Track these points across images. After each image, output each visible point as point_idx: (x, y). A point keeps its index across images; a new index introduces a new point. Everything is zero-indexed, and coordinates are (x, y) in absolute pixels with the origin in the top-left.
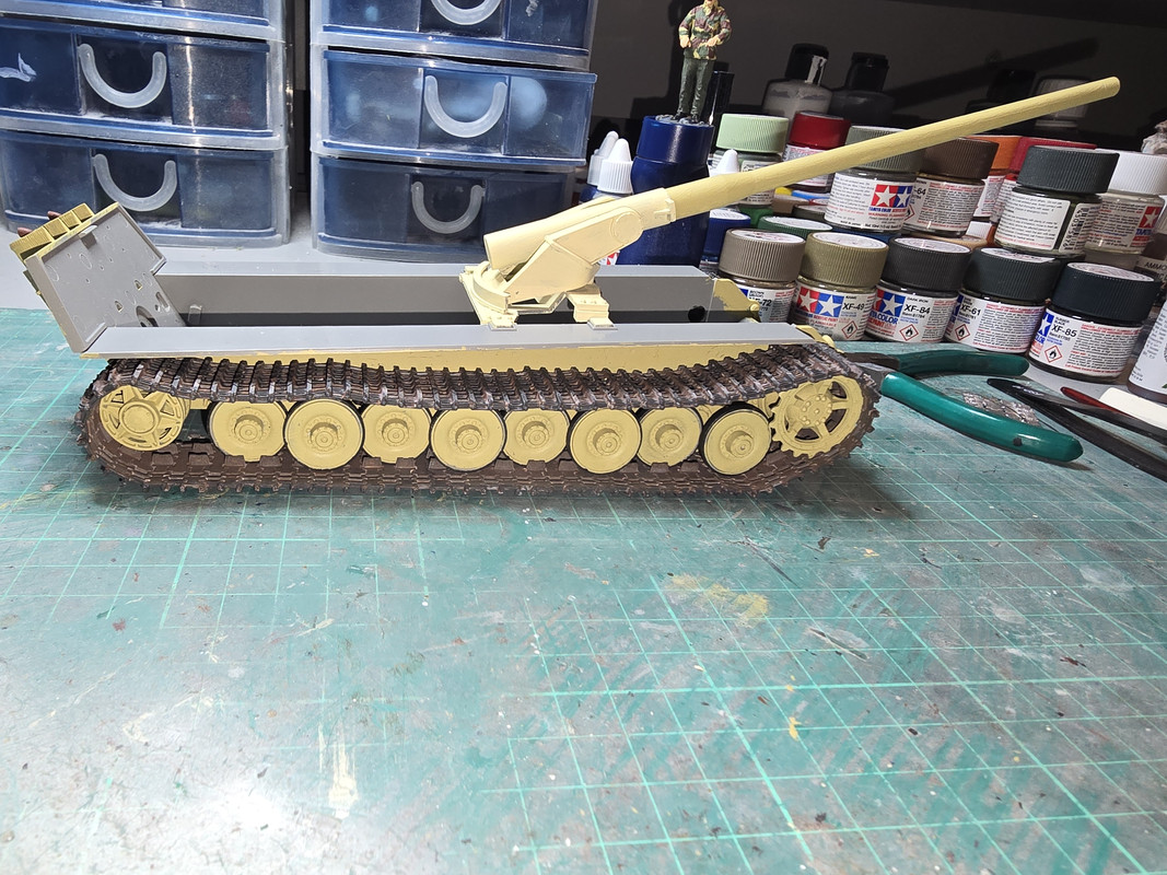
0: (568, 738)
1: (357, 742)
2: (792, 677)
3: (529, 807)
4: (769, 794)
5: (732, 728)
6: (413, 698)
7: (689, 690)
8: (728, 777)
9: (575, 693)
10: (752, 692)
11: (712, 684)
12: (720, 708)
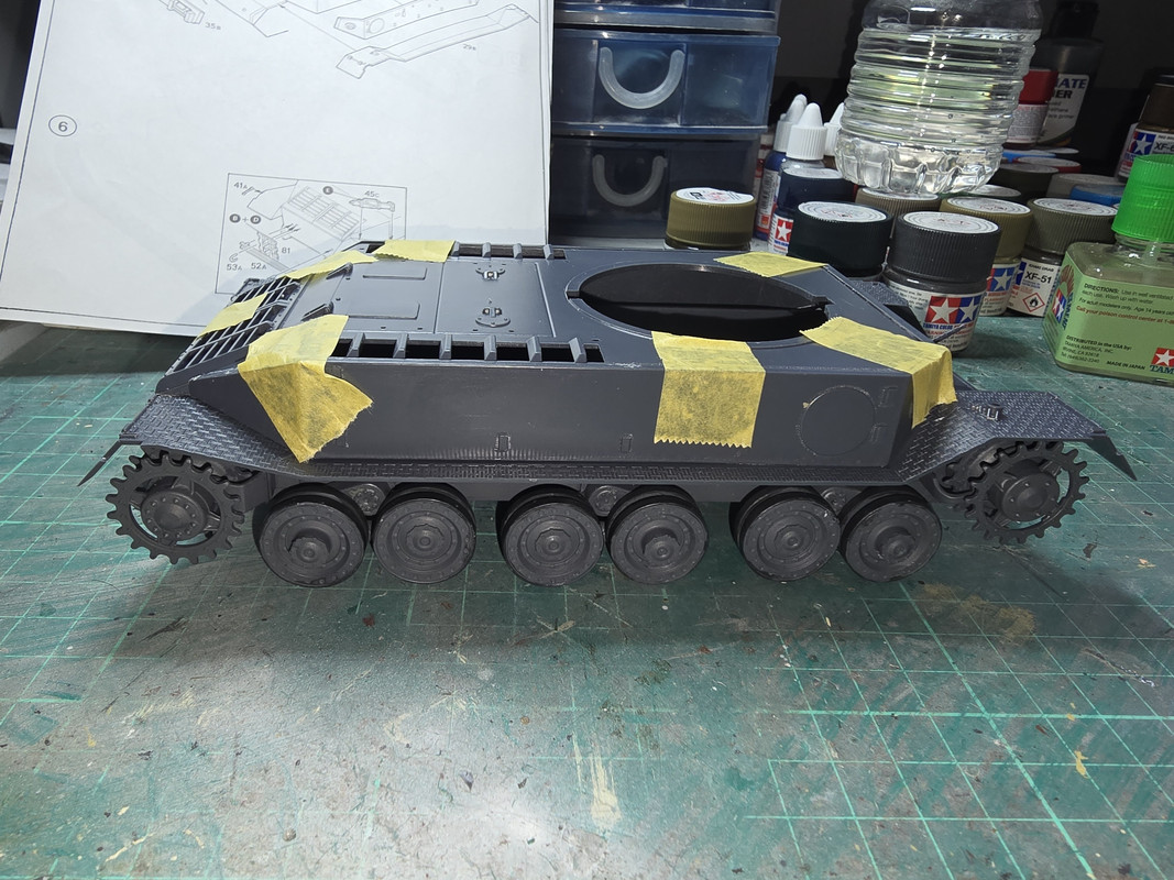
0: (833, 762)
1: (613, 755)
2: (1072, 704)
3: (799, 838)
4: (1062, 838)
5: (1010, 759)
6: (665, 711)
7: (957, 714)
8: (1012, 816)
9: (833, 712)
10: (1029, 719)
11: (983, 709)
12: (995, 737)
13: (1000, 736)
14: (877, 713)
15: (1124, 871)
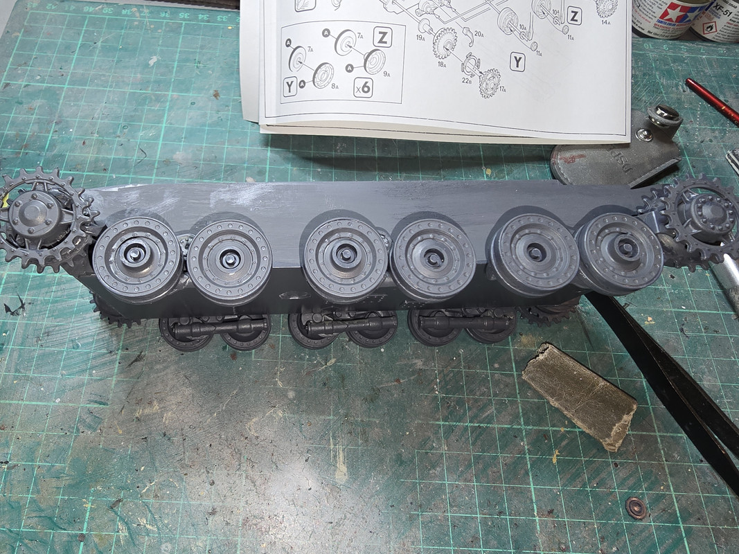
0: (444, 452)
1: (348, 445)
2: (567, 422)
3: (421, 491)
4: (531, 495)
5: (525, 453)
6: (374, 420)
7: (509, 426)
8: (514, 484)
9: (452, 424)
10: (543, 430)
11: (523, 423)
12: (523, 441)
13: (525, 440)
14: (472, 424)
15: (551, 512)
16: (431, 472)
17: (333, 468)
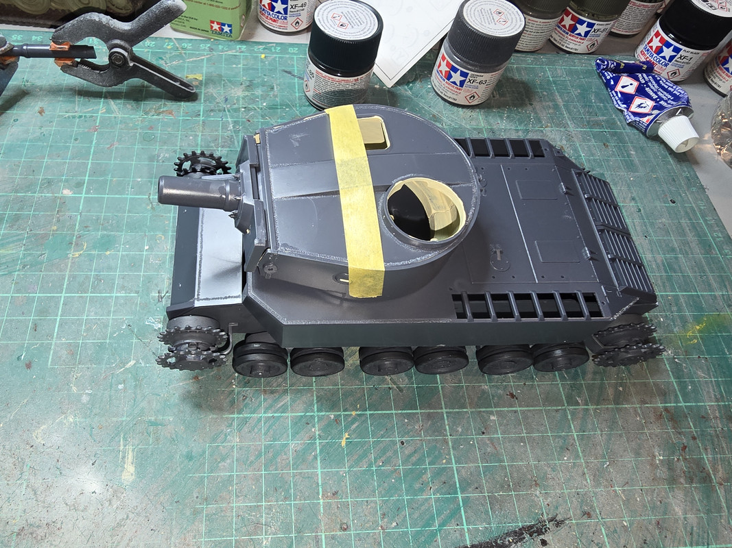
0: (236, 444)
1: (138, 445)
2: (358, 405)
3: (208, 484)
4: (318, 479)
5: (315, 439)
6: (168, 418)
7: (303, 414)
8: (302, 470)
9: (246, 415)
11: (316, 410)
12: (314, 426)
13: (316, 426)
14: (266, 415)
15: (335, 494)
16: (220, 465)
17: (120, 469)
